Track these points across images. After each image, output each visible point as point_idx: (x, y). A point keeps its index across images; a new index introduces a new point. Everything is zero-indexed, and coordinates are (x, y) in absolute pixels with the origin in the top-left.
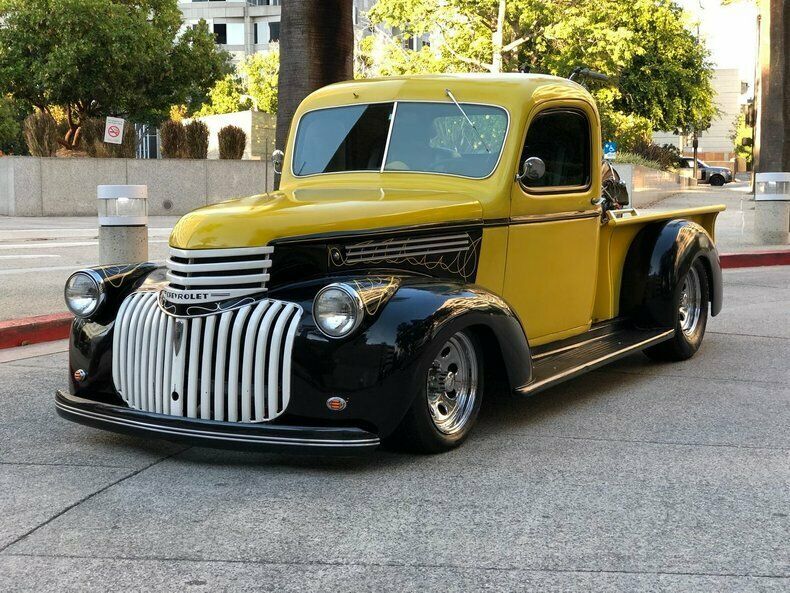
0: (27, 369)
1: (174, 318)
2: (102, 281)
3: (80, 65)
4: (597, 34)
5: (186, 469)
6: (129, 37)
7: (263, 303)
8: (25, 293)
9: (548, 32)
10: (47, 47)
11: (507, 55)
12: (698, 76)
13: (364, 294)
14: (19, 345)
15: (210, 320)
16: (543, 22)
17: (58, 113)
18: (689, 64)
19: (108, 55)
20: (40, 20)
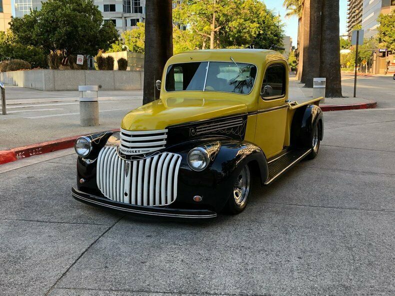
0: (56, 165)
1: (125, 161)
2: (91, 141)
3: (67, 35)
4: (247, 25)
5: (131, 226)
6: (85, 26)
7: (164, 154)
8: (52, 127)
9: (230, 24)
10: (55, 29)
11: (215, 32)
12: (279, 39)
13: (209, 151)
14: (51, 151)
15: (141, 162)
16: (228, 21)
17: (59, 52)
18: (276, 35)
19: (77, 31)
20: (52, 19)
